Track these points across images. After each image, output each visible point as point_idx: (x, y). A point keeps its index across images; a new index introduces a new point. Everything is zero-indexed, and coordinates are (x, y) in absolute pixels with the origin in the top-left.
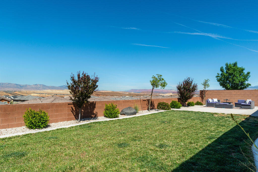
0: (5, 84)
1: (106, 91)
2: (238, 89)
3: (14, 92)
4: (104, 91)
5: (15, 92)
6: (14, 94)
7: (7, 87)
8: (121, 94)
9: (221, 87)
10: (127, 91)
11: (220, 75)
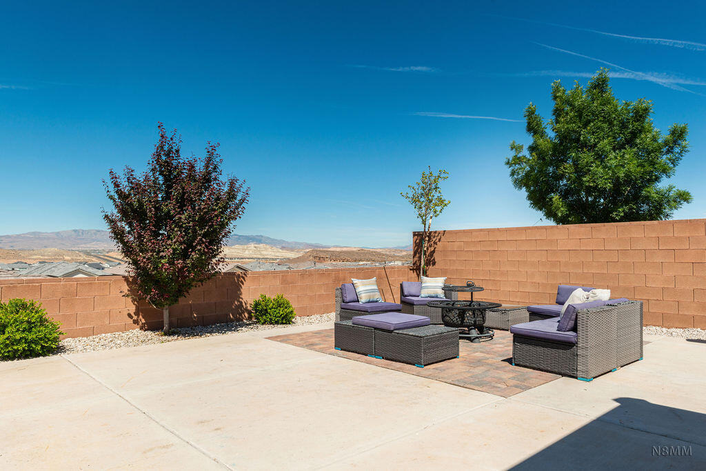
0: (89, 231)
1: (344, 249)
2: (614, 220)
3: (108, 252)
4: (338, 249)
5: (110, 254)
6: (106, 258)
7: (94, 240)
8: (383, 255)
9: (541, 214)
10: (403, 247)
11: (525, 153)
